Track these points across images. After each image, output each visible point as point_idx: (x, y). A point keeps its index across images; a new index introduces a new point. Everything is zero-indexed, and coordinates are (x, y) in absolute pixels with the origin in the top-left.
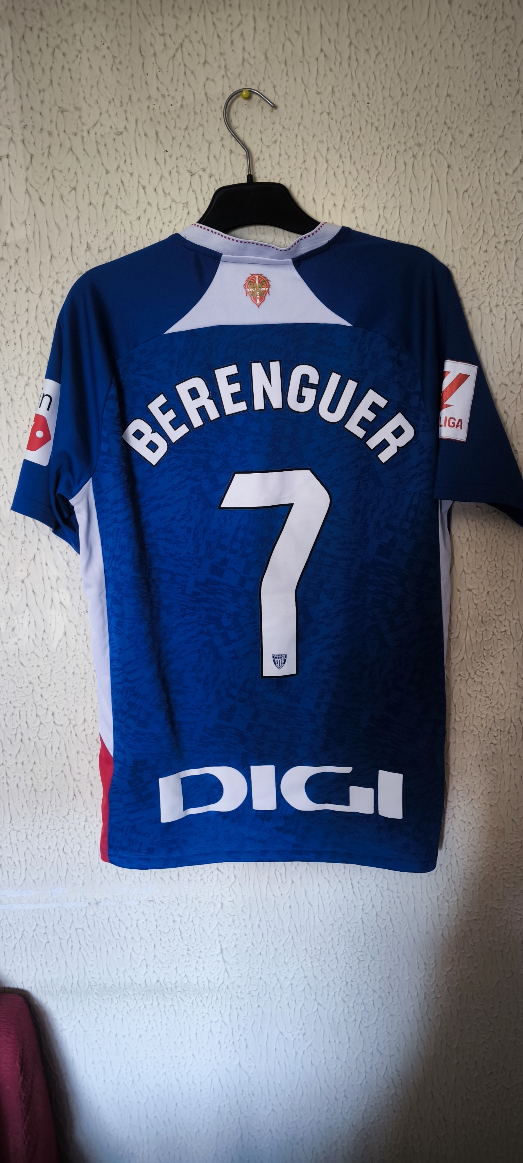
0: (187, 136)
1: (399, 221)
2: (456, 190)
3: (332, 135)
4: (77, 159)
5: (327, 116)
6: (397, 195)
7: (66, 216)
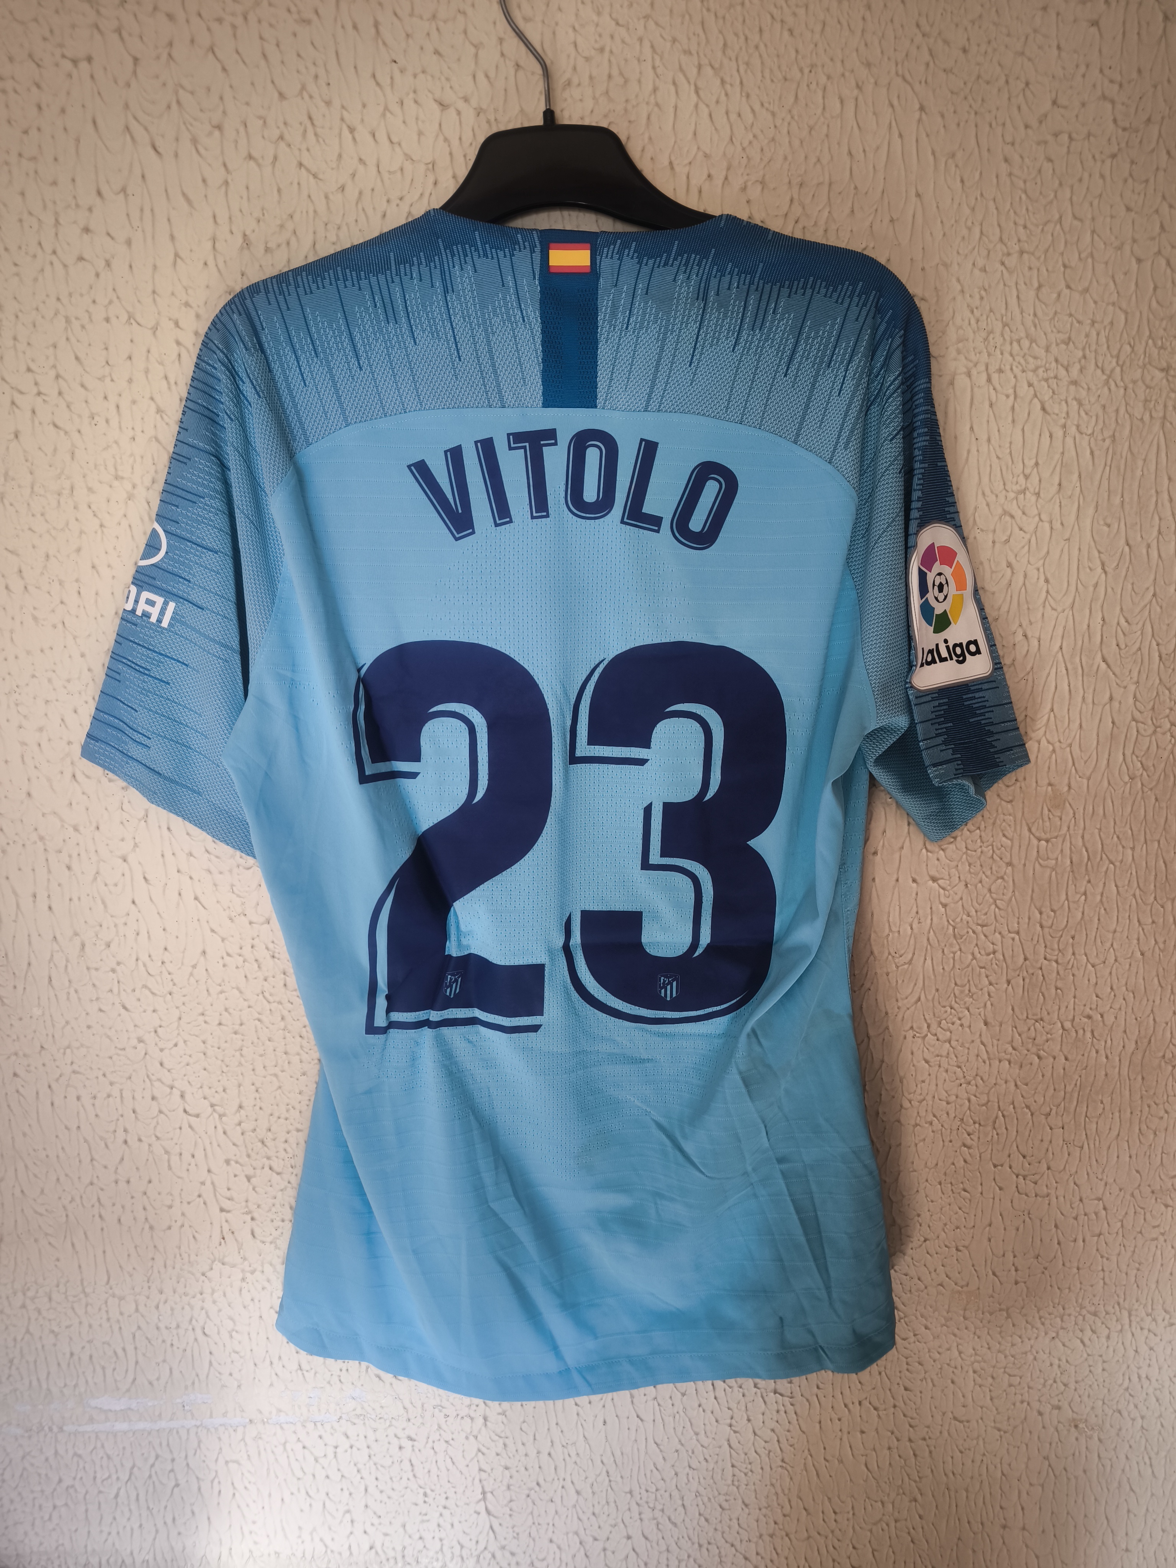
1: (827, 209)
2: (933, 153)
3: (707, 40)
4: (224, 69)
7: (204, 181)
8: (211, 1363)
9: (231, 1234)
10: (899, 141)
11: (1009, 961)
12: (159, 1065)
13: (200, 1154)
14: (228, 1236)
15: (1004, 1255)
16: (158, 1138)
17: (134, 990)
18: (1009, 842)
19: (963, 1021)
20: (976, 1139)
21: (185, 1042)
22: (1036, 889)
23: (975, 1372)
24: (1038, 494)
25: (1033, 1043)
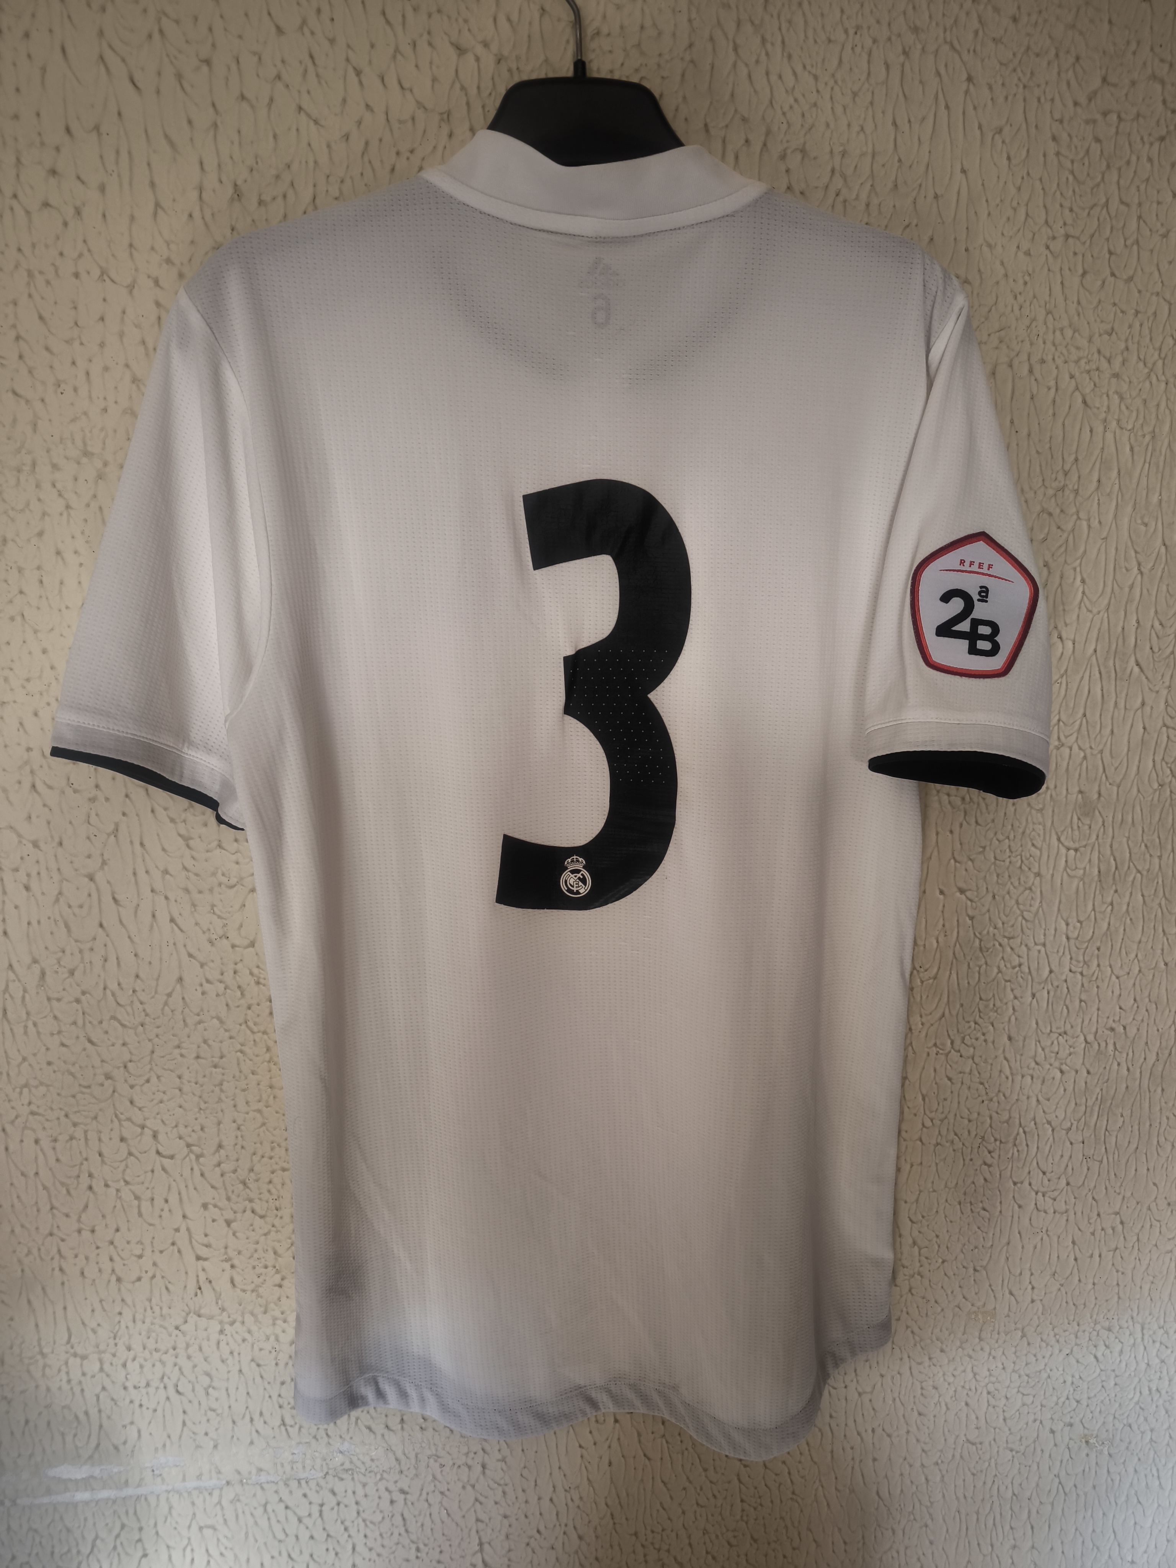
1: (870, 183)
2: (980, 127)
7: (190, 122)
8: (184, 1424)
9: (208, 1284)
10: (946, 112)
11: (1034, 973)
12: (128, 1104)
13: (173, 1199)
14: (205, 1286)
15: (1021, 1274)
16: (127, 1183)
17: (101, 1022)
18: (1038, 852)
19: (987, 1037)
20: (996, 1157)
21: (158, 1077)
22: (1063, 900)
23: (989, 1393)
24: (1076, 492)
25: (1056, 1057)
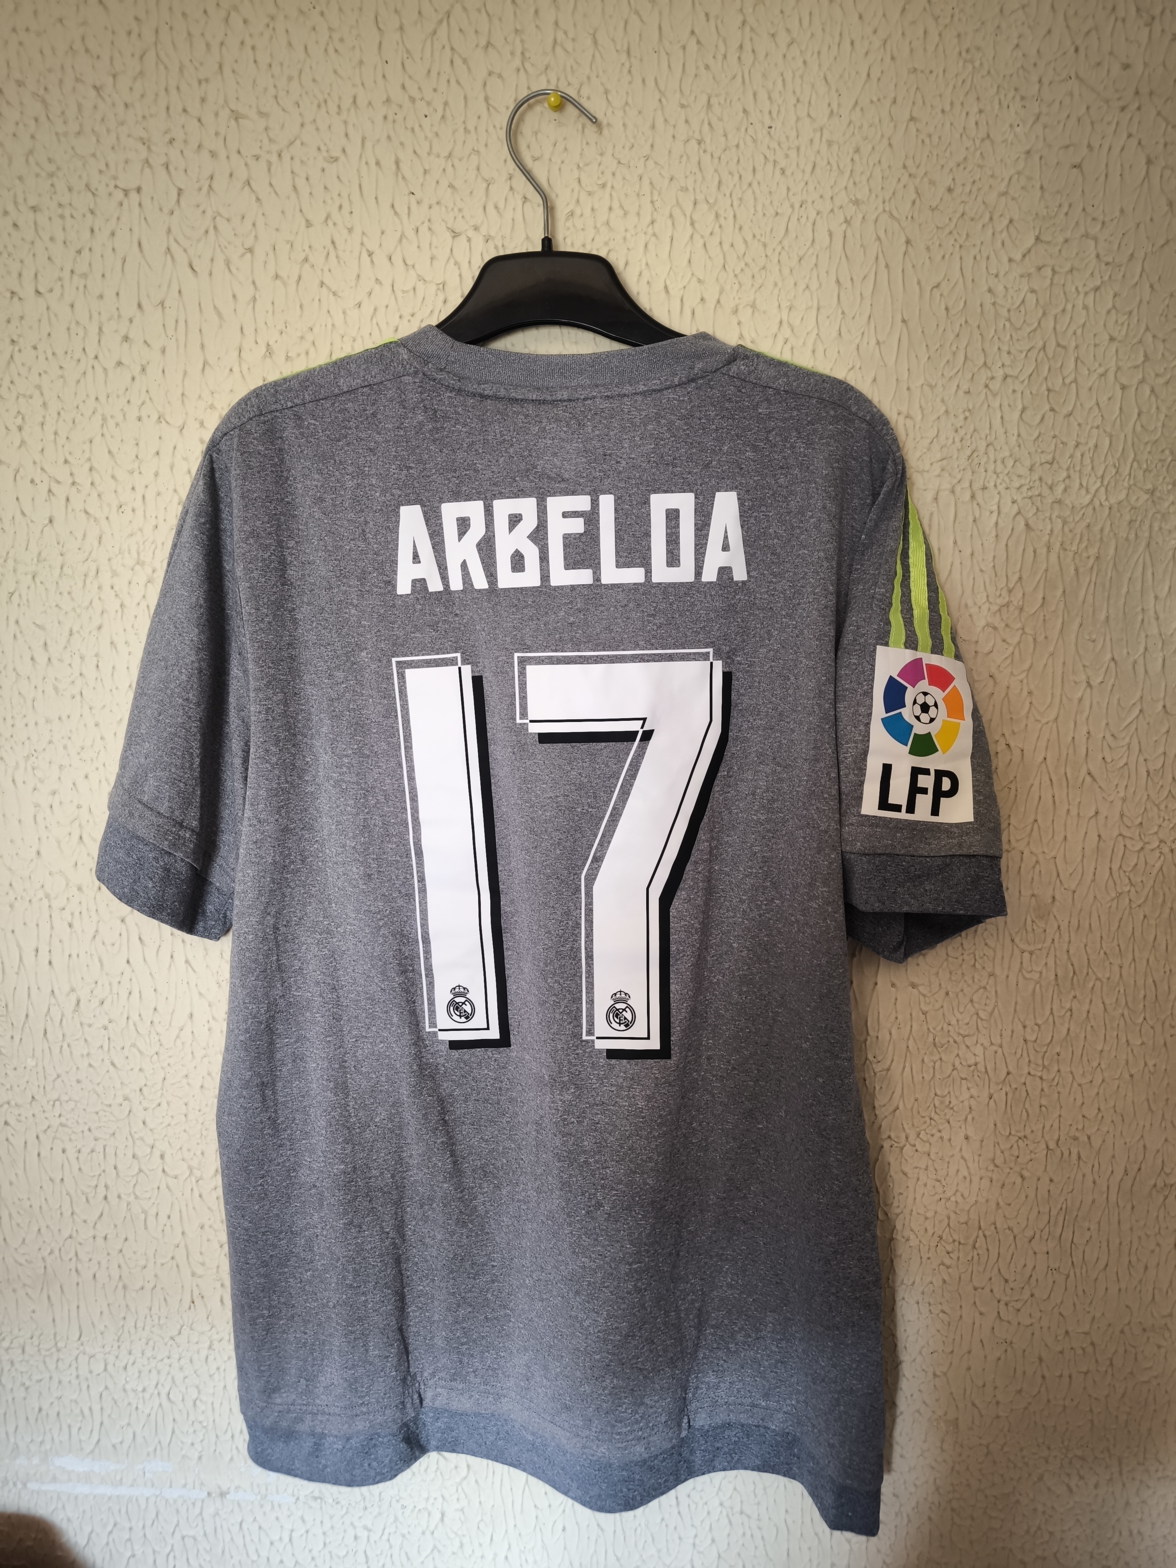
0: (449, 169)
1: (816, 331)
2: (919, 283)
3: (703, 178)
4: (258, 199)
5: (696, 146)
6: (814, 285)
7: (234, 296)
8: (173, 1432)
9: (200, 1299)
10: (886, 271)
11: (991, 1074)
12: (142, 1124)
14: (198, 1301)
15: (984, 1387)
16: (136, 1197)
17: (123, 1048)
18: (992, 952)
19: (943, 1134)
20: (955, 1258)
21: (168, 1103)
22: (1020, 1002)
24: (1021, 609)
25: (1016, 1162)
